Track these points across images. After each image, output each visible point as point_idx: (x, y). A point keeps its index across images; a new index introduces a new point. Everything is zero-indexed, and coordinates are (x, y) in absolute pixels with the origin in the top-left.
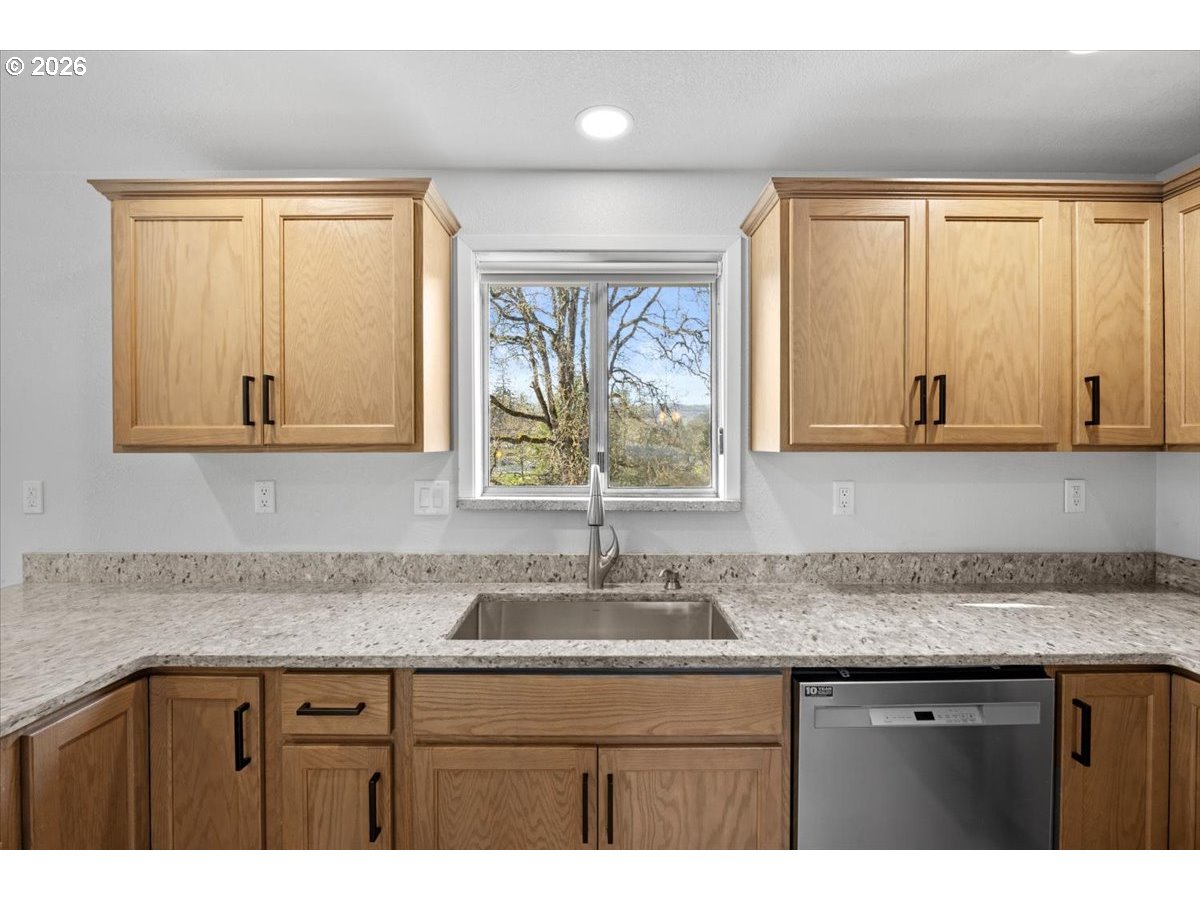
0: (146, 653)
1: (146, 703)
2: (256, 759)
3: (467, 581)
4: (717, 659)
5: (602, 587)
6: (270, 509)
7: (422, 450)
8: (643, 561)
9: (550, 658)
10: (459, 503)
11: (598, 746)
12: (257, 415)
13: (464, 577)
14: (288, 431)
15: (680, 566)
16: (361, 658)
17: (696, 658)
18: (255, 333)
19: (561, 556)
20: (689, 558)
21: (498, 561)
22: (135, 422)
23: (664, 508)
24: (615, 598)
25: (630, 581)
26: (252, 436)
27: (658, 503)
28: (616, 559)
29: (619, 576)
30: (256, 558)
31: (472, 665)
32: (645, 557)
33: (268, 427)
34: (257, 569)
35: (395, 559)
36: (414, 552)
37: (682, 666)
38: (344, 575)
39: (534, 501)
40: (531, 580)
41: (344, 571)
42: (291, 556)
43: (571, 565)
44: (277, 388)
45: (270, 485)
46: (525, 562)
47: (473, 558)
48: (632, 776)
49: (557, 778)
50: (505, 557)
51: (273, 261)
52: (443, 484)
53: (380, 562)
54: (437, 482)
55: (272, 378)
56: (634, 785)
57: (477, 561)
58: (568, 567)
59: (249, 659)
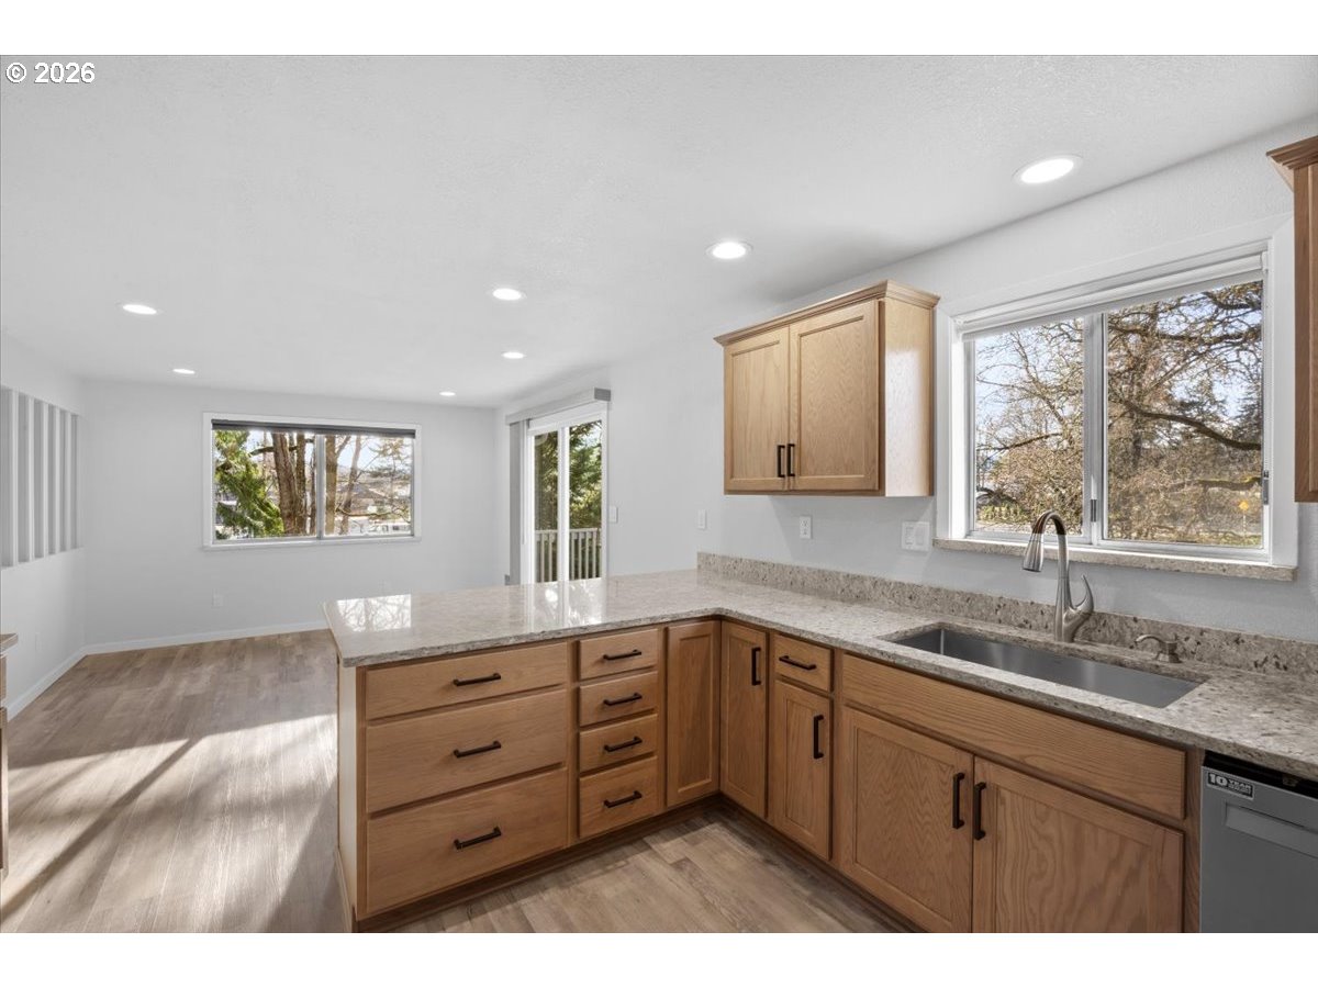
0: (720, 606)
1: (719, 634)
2: (763, 683)
3: (942, 612)
4: (1093, 709)
5: (1072, 641)
6: (808, 536)
7: (884, 495)
8: (1133, 624)
9: (933, 665)
10: (935, 542)
11: (975, 755)
12: (784, 472)
13: (938, 608)
14: (803, 481)
15: (1187, 639)
16: (812, 633)
17: (1068, 701)
18: (785, 415)
19: (1032, 603)
20: (1202, 632)
21: (969, 598)
22: (732, 477)
23: (1162, 566)
24: (1081, 654)
25: (1115, 644)
26: (784, 484)
27: (1152, 560)
28: (1088, 615)
29: (1101, 636)
30: (799, 570)
31: (877, 655)
32: (1135, 620)
33: (791, 478)
34: (799, 577)
35: (885, 583)
36: (899, 580)
37: (1052, 705)
38: (850, 591)
39: (1003, 546)
40: (1000, 622)
41: (851, 588)
42: (819, 571)
43: (1042, 613)
44: (797, 452)
45: (809, 519)
46: (994, 603)
47: (946, 591)
48: (1006, 794)
49: (942, 769)
50: (976, 596)
51: (794, 366)
52: (924, 525)
53: (875, 584)
54: (920, 523)
55: (793, 445)
56: (1008, 801)
57: (951, 596)
58: (1039, 615)
59: (761, 620)
